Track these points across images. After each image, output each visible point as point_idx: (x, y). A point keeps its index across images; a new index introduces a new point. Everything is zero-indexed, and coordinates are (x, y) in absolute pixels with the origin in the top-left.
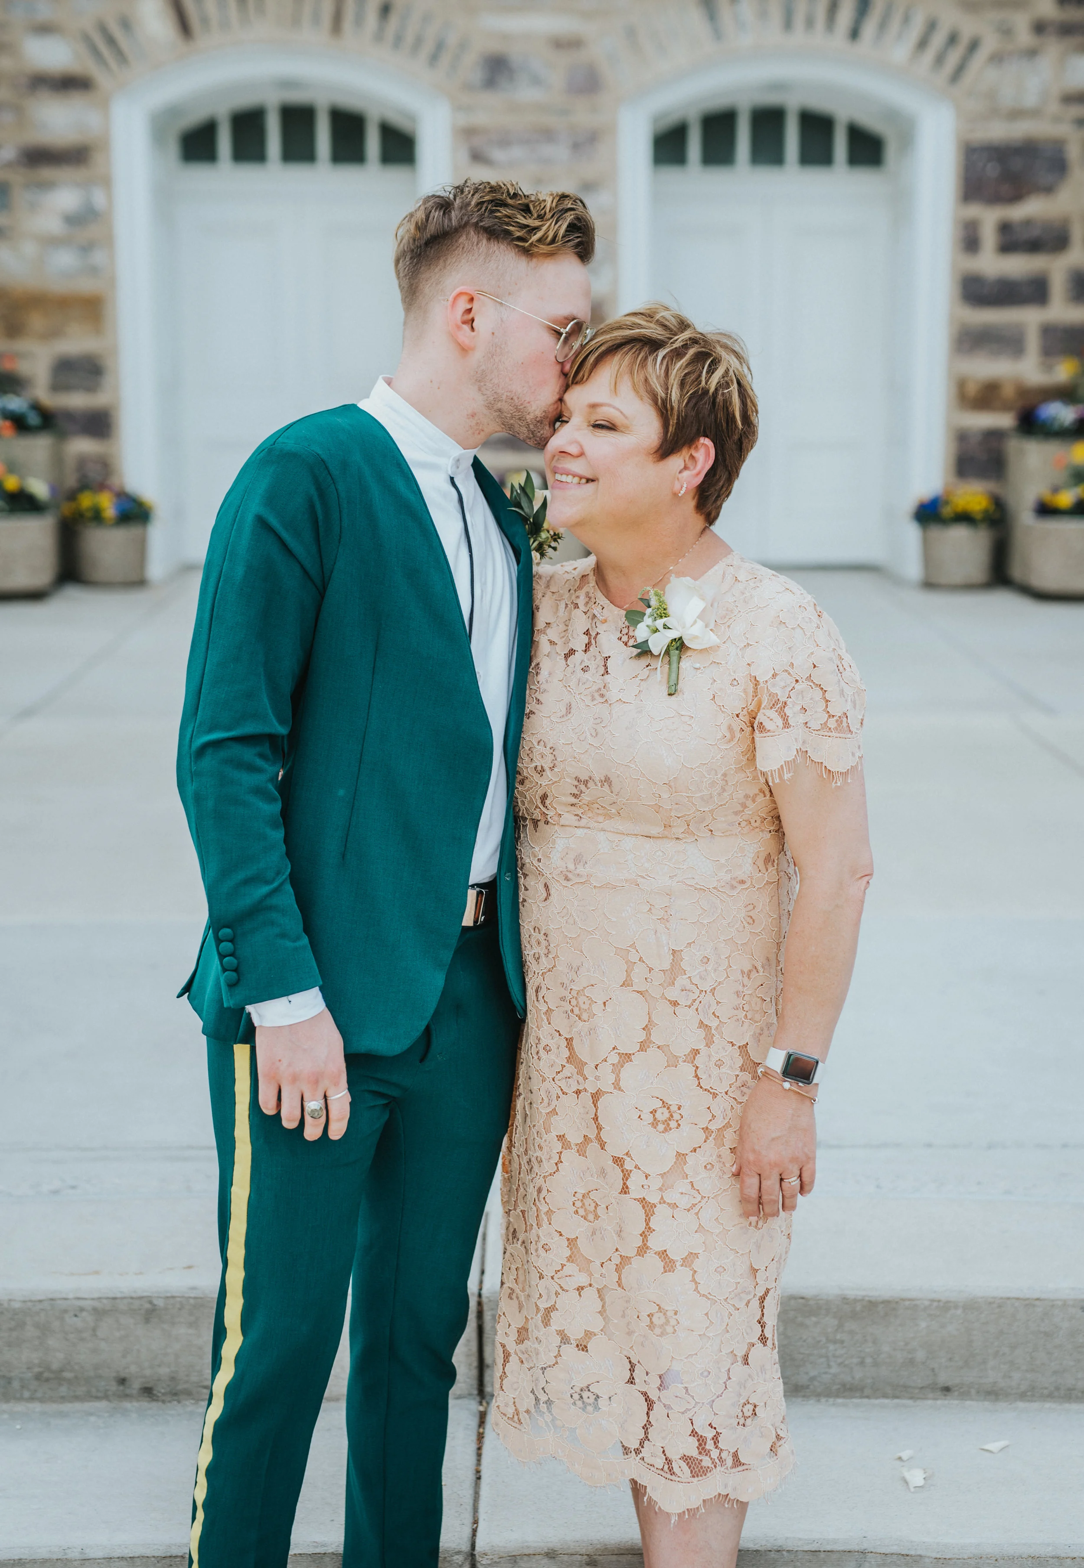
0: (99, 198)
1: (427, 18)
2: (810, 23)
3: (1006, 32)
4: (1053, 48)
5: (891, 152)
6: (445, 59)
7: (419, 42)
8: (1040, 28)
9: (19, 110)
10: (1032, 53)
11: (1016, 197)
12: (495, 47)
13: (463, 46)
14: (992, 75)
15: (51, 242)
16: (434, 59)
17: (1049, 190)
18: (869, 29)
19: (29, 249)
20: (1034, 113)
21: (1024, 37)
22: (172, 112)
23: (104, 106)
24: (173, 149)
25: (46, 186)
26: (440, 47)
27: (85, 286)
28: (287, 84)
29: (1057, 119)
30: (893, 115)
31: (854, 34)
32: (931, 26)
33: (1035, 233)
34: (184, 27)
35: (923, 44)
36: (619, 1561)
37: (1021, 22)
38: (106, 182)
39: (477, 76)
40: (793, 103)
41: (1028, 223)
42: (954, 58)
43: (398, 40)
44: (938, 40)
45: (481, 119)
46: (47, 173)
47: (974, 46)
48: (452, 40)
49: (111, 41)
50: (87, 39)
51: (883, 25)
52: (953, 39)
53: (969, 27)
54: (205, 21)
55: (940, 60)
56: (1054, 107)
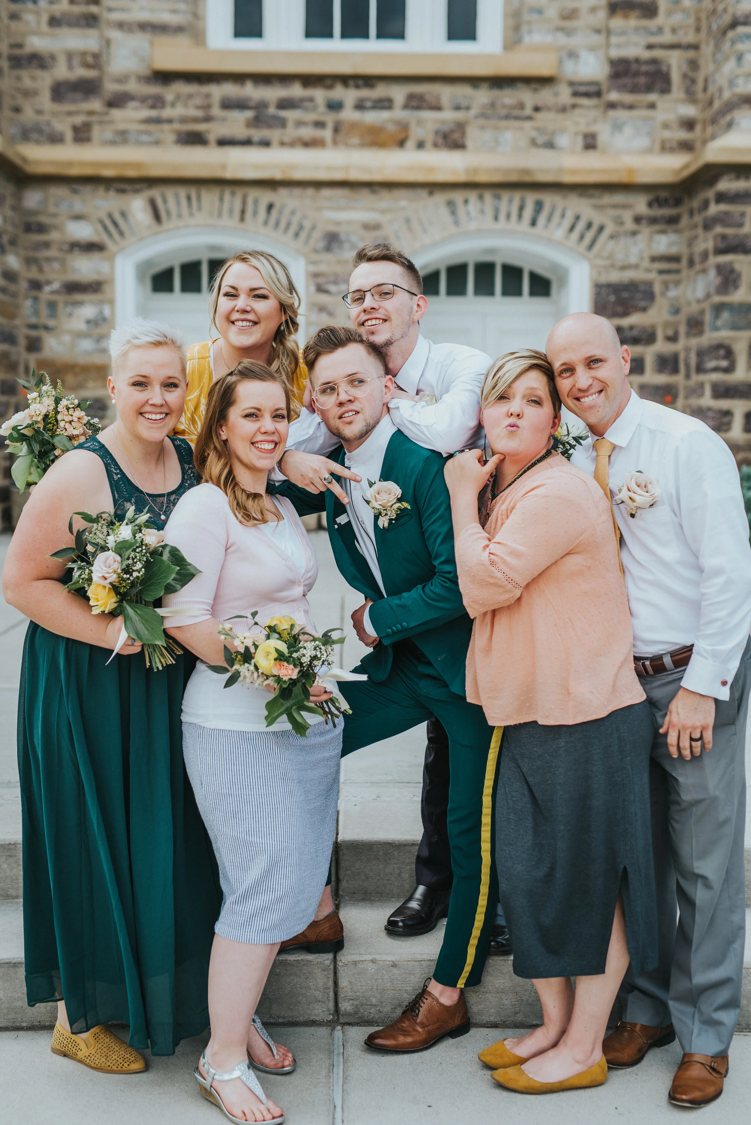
0: (107, 312)
1: (293, 213)
2: (508, 216)
3: (620, 223)
4: (646, 231)
5: (554, 288)
6: (303, 235)
7: (288, 225)
8: (638, 220)
9: (63, 262)
10: (634, 233)
11: (625, 314)
12: (332, 228)
13: (313, 228)
14: (611, 244)
15: (80, 335)
16: (297, 235)
17: (644, 309)
18: (542, 220)
19: (67, 338)
20: (636, 267)
21: (630, 225)
22: (147, 264)
23: (111, 259)
24: (148, 284)
25: (79, 304)
26: (301, 227)
27: (98, 360)
28: (213, 248)
29: (648, 270)
30: (556, 267)
31: (533, 223)
32: (578, 218)
33: (635, 333)
34: (157, 217)
35: (572, 228)
36: (408, 965)
37: (628, 216)
38: (111, 302)
39: (321, 245)
40: (499, 261)
41: (631, 328)
42: (589, 236)
43: (277, 224)
44: (581, 226)
45: (322, 268)
46: (78, 297)
47: (601, 229)
48: (307, 224)
49: (115, 224)
50: (101, 222)
51: (549, 218)
52: (589, 225)
53: (598, 219)
54: (168, 213)
55: (582, 237)
56: (646, 263)
